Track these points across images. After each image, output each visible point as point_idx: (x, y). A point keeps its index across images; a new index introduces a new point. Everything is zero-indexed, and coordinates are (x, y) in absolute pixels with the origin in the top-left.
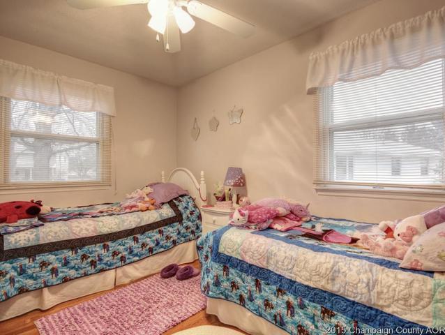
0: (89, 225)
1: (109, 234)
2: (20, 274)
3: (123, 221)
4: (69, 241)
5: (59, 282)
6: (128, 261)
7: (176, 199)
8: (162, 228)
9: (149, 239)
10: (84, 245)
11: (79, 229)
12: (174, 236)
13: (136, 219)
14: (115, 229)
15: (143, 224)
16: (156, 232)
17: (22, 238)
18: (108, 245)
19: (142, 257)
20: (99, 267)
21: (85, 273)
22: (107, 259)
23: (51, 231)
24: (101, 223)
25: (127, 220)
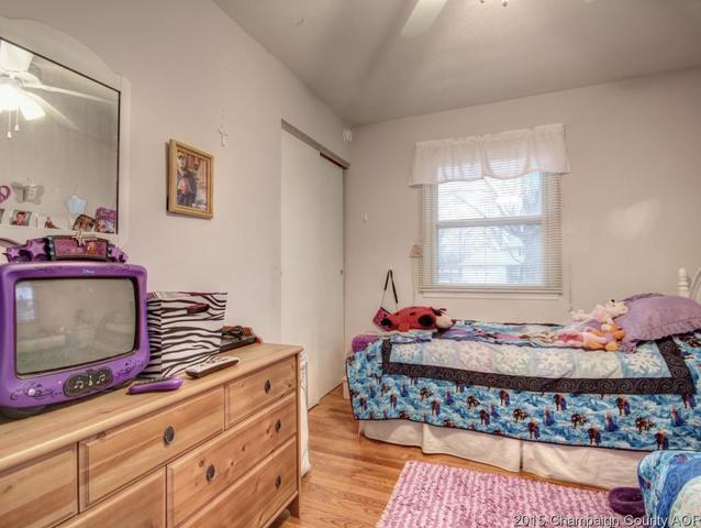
0: (482, 354)
1: (512, 377)
2: (403, 396)
3: (537, 360)
4: (455, 371)
5: (439, 423)
6: (543, 437)
7: (682, 337)
8: (627, 397)
9: (590, 411)
10: (472, 383)
11: (467, 356)
12: (663, 426)
13: (563, 363)
14: (520, 371)
15: (577, 375)
16: (610, 402)
17: (407, 352)
18: (507, 395)
19: (572, 441)
20: (492, 425)
21: (473, 426)
22: (506, 418)
23: (435, 351)
24: (499, 355)
25: (546, 359)
